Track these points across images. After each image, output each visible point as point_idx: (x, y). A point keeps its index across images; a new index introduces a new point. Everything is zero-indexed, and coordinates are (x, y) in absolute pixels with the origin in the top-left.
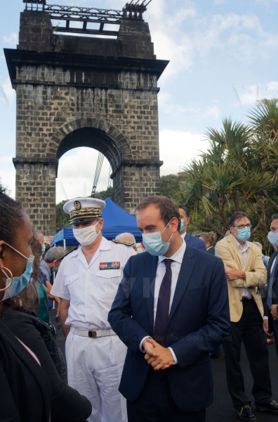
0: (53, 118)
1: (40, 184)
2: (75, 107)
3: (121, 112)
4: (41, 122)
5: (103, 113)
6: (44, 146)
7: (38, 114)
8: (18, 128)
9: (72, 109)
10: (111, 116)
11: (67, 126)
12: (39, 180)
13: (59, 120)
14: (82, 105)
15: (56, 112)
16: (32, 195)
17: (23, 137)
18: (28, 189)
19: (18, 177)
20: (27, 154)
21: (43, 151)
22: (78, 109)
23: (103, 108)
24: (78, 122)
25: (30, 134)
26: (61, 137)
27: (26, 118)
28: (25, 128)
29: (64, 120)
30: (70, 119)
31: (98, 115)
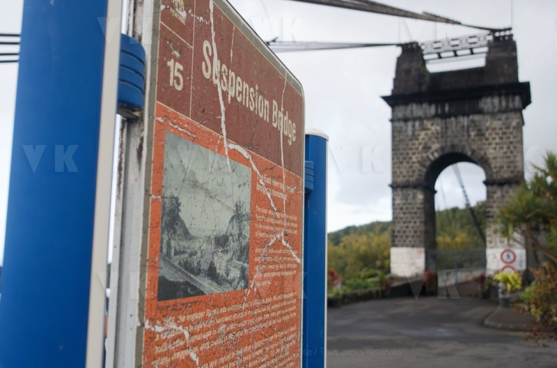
0: (420, 147)
1: (410, 204)
2: (440, 136)
3: (483, 135)
4: (410, 152)
5: (466, 138)
6: (414, 172)
7: (408, 145)
8: (393, 159)
9: (437, 138)
10: (473, 140)
11: (432, 154)
12: (409, 201)
13: (426, 148)
14: (446, 133)
15: (423, 142)
16: (404, 213)
17: (396, 166)
18: (401, 209)
19: (394, 200)
20: (400, 180)
21: (413, 176)
22: (442, 137)
23: (465, 133)
24: (442, 148)
25: (402, 163)
26: (428, 163)
27: (398, 149)
28: (398, 158)
29: (430, 148)
30: (436, 146)
31: (461, 141)
